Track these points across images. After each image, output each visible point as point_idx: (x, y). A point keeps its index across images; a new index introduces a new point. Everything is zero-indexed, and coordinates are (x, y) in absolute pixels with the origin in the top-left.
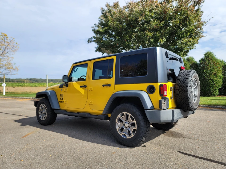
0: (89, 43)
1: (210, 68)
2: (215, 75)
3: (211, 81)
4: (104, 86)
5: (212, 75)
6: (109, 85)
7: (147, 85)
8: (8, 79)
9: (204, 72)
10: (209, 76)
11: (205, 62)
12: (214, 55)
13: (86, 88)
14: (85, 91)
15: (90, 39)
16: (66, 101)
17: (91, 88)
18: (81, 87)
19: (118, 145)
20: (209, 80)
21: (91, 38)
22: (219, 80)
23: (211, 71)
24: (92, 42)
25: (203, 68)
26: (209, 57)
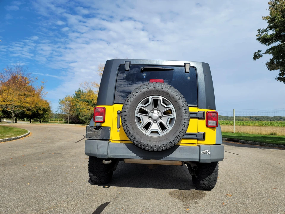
0: (257, 59)
8: (226, 117)
15: (257, 54)
21: (258, 51)
24: (261, 56)
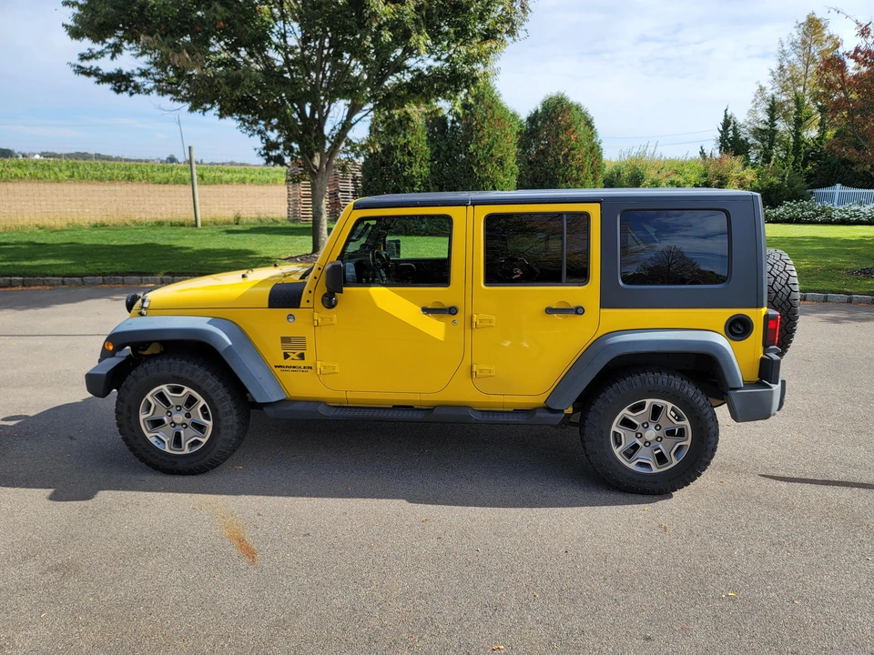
1: (487, 140)
2: (501, 162)
3: (488, 183)
4: (550, 311)
5: (494, 163)
6: (578, 311)
7: (724, 315)
9: (472, 153)
10: (485, 166)
11: (473, 115)
12: (496, 91)
13: (459, 317)
14: (447, 327)
16: (325, 367)
17: (482, 316)
18: (426, 310)
19: (620, 496)
20: (483, 182)
22: (508, 182)
23: (491, 148)
25: (467, 139)
26: (483, 96)
